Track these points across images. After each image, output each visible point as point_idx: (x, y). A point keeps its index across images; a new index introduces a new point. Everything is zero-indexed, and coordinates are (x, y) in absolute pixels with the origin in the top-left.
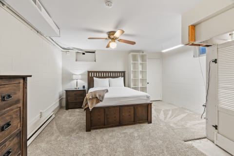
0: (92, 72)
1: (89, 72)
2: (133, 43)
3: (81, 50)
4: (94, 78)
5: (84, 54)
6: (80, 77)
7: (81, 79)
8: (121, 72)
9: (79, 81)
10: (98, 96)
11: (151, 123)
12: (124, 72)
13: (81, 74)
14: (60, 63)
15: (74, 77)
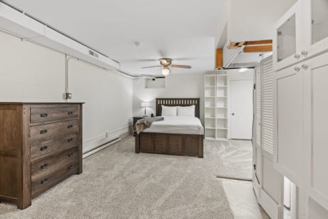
0: (160, 99)
1: (157, 99)
2: (189, 67)
3: (150, 76)
4: (163, 106)
5: (154, 80)
6: (148, 104)
7: (150, 107)
8: (195, 99)
9: (148, 109)
10: (145, 123)
11: (202, 157)
12: (198, 100)
13: (150, 102)
14: (130, 90)
15: (143, 104)
